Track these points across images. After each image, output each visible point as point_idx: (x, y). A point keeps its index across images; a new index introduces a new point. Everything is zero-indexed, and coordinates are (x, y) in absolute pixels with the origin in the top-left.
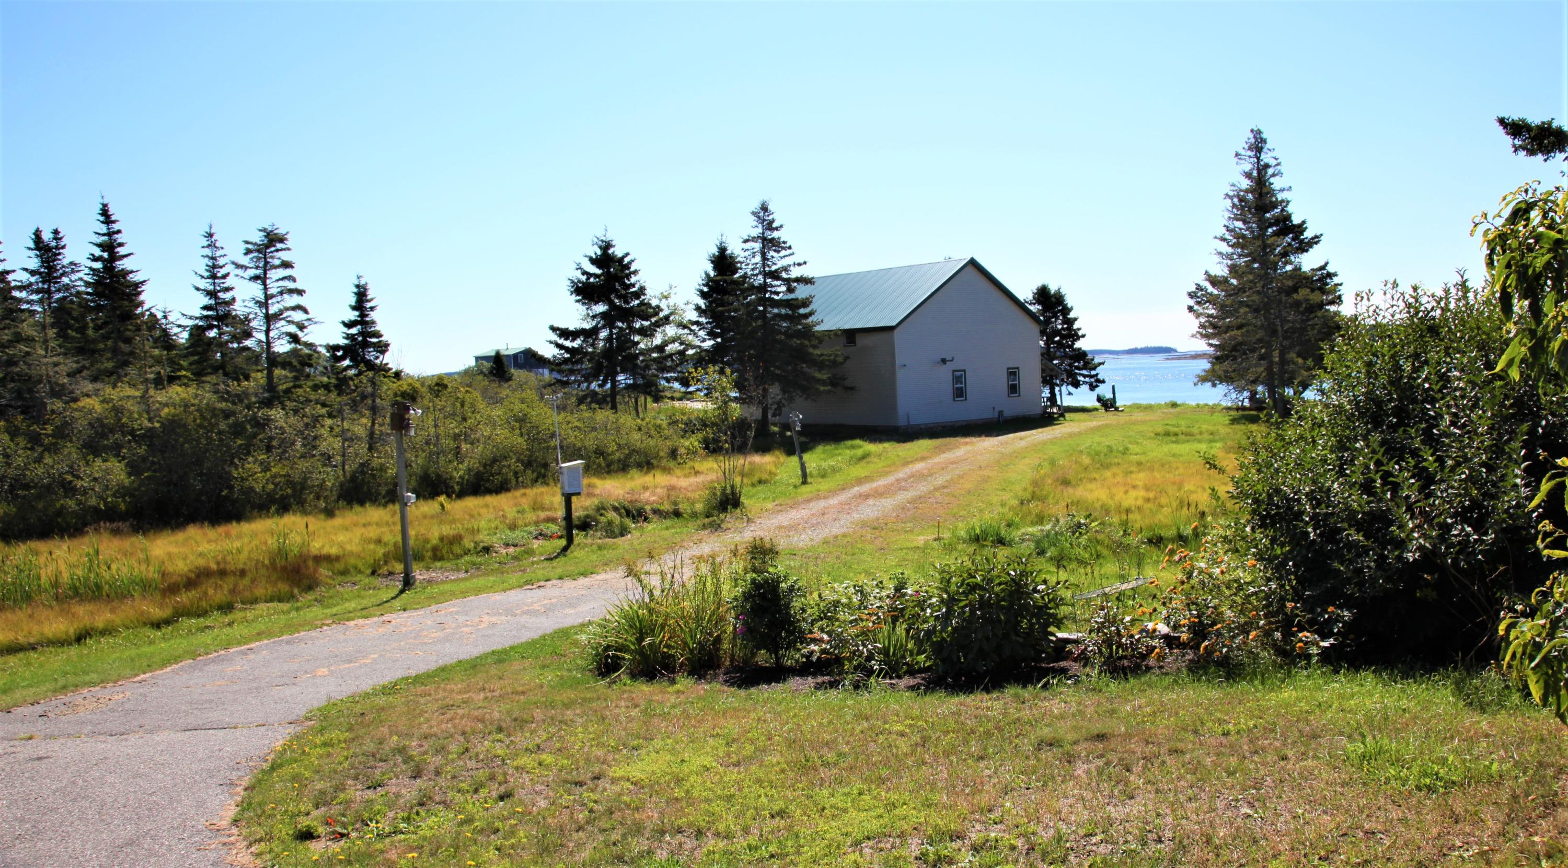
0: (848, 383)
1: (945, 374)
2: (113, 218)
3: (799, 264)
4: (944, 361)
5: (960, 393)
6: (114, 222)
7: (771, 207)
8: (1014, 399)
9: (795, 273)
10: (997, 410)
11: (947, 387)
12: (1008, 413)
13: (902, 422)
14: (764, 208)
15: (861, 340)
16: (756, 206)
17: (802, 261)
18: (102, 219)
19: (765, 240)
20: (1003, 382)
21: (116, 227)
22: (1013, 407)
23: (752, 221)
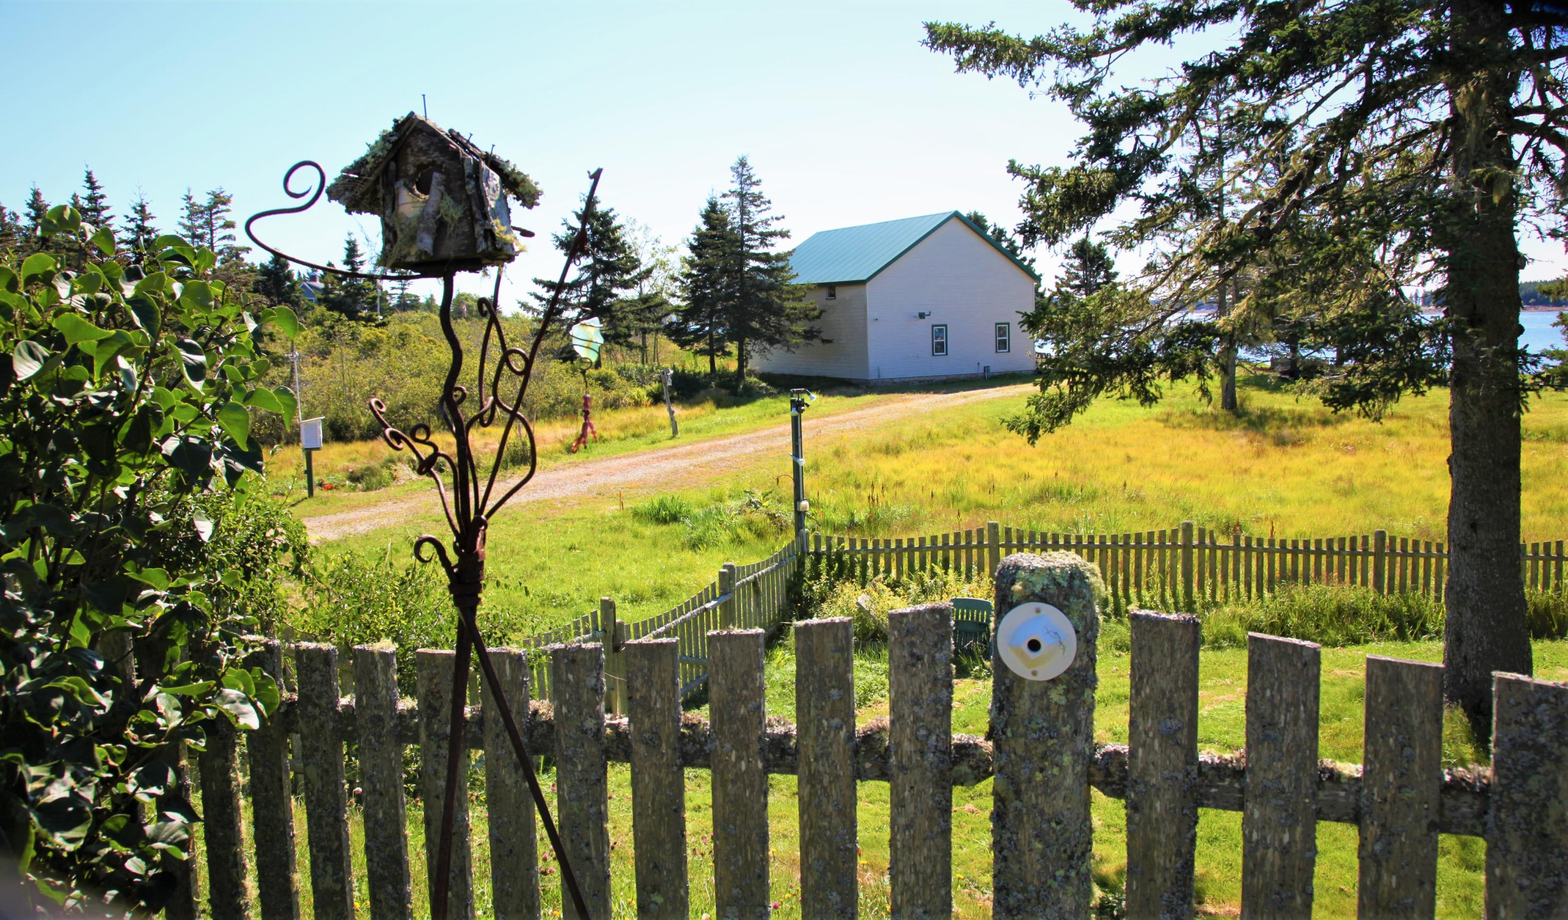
0: (824, 336)
1: (924, 327)
2: (97, 184)
3: (777, 219)
4: (922, 316)
5: (940, 348)
6: (99, 188)
7: (750, 163)
8: (1003, 356)
9: (775, 226)
10: (982, 365)
11: (926, 343)
12: (995, 369)
13: (873, 376)
14: (743, 164)
15: (840, 292)
16: (734, 162)
17: (779, 216)
18: (88, 185)
19: (742, 196)
20: (991, 339)
21: (99, 192)
22: (1000, 363)
23: (731, 175)
